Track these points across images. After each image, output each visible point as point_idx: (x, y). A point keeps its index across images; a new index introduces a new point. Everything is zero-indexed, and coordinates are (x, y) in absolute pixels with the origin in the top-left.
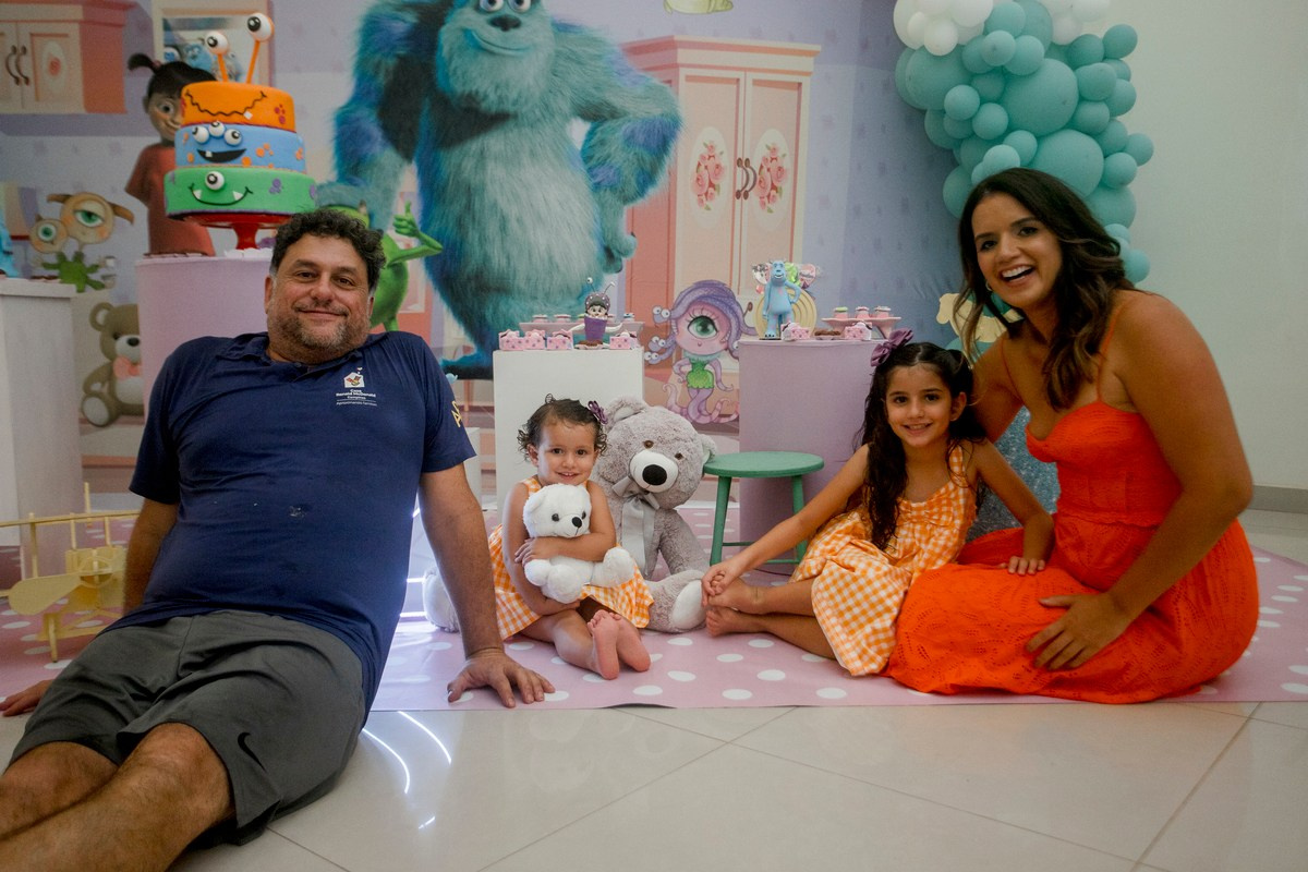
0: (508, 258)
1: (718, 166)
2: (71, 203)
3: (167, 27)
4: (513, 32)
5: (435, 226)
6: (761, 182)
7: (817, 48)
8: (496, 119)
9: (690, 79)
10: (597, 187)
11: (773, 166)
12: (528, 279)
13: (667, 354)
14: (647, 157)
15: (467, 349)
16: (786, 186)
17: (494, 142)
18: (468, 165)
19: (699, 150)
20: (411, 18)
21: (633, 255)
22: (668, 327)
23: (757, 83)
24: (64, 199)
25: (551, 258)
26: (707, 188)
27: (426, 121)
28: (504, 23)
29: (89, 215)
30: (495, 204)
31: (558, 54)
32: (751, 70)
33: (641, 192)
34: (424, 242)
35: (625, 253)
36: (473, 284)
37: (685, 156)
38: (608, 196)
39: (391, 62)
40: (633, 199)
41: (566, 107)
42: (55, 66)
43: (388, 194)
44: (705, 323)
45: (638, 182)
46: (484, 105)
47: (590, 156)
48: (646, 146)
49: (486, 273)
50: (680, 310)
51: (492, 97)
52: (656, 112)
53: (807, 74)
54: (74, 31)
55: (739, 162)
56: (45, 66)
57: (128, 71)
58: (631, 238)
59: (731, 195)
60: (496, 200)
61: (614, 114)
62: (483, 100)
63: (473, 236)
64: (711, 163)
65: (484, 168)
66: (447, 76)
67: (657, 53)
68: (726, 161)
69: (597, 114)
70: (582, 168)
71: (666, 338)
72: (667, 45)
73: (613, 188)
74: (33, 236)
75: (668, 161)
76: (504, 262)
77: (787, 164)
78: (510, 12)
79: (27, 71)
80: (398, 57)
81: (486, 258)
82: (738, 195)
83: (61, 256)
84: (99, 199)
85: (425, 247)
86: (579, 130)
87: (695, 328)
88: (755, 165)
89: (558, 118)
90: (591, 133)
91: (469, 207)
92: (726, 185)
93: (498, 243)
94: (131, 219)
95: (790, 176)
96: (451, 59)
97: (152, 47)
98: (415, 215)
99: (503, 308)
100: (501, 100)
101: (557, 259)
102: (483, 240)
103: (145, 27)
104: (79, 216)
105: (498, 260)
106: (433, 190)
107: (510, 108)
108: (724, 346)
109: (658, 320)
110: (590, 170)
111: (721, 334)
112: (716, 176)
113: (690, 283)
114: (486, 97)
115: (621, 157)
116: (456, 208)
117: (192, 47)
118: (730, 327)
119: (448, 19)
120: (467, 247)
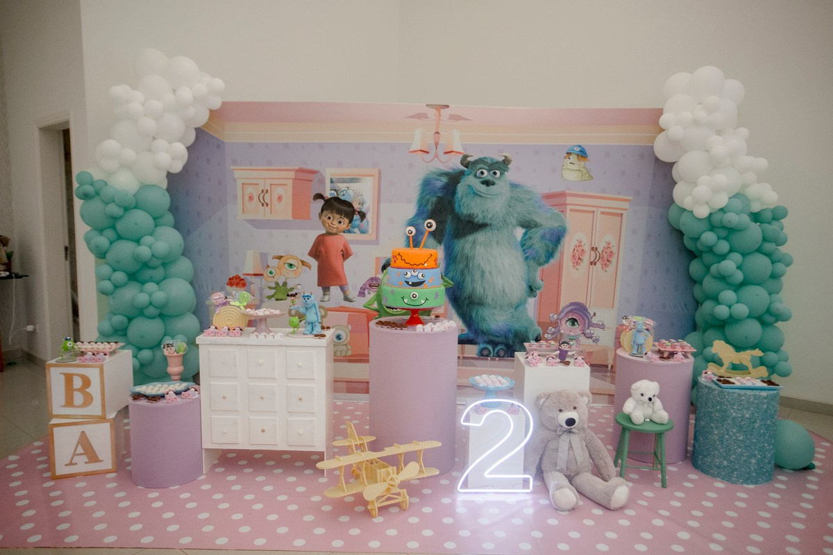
0: (484, 290)
1: (583, 250)
2: (283, 260)
3: (332, 182)
4: (491, 187)
5: (450, 275)
6: (603, 258)
7: (631, 198)
8: (482, 226)
9: (571, 210)
10: (527, 258)
11: (608, 251)
12: (493, 299)
13: (555, 335)
14: (551, 246)
15: (462, 330)
16: (614, 260)
17: (480, 236)
18: (468, 247)
19: (575, 243)
20: (445, 180)
21: (542, 290)
22: (556, 323)
23: (602, 213)
24: (280, 258)
25: (504, 291)
26: (577, 260)
27: (449, 226)
28: (487, 183)
29: (291, 265)
30: (479, 265)
31: (512, 198)
32: (600, 207)
33: (547, 261)
34: (445, 281)
35: (538, 289)
36: (467, 301)
37: (568, 245)
38: (532, 263)
39: (434, 199)
40: (543, 264)
41: (514, 222)
42: (280, 198)
44: (574, 321)
45: (546, 257)
46: (476, 220)
47: (524, 245)
48: (550, 240)
49: (473, 297)
50: (563, 315)
51: (480, 216)
52: (556, 225)
53: (626, 210)
54: (290, 183)
55: (593, 249)
56: (276, 198)
57: (313, 201)
58: (541, 282)
59: (588, 263)
60: (480, 264)
61: (536, 225)
62: (476, 217)
63: (468, 279)
64: (579, 249)
65: (475, 248)
66: (460, 206)
67: (557, 199)
68: (587, 248)
69: (528, 225)
70: (520, 249)
71: (555, 328)
72: (562, 195)
73: (534, 259)
74: (265, 275)
75: (560, 247)
76: (482, 292)
77: (615, 250)
78: (490, 178)
79: (267, 200)
80: (438, 197)
81: (474, 289)
82: (591, 263)
83: (277, 284)
84: (296, 258)
85: (446, 284)
86: (520, 232)
87: (569, 324)
88: (600, 250)
89: (510, 227)
90: (525, 234)
91: (467, 265)
92: (586, 259)
93: (480, 282)
94: (310, 268)
95: (616, 255)
96: (462, 198)
97: (325, 191)
99: (480, 312)
100: (484, 217)
101: (507, 290)
102: (473, 281)
103: (322, 182)
104: (286, 265)
105: (479, 290)
106: (451, 257)
107: (488, 221)
108: (581, 332)
109: (552, 319)
110: (524, 250)
111: (581, 326)
112: (582, 255)
113: (567, 303)
114: (477, 216)
115: (539, 246)
116: (461, 266)
117: (343, 191)
118: (585, 324)
119: (462, 180)
120: (465, 284)
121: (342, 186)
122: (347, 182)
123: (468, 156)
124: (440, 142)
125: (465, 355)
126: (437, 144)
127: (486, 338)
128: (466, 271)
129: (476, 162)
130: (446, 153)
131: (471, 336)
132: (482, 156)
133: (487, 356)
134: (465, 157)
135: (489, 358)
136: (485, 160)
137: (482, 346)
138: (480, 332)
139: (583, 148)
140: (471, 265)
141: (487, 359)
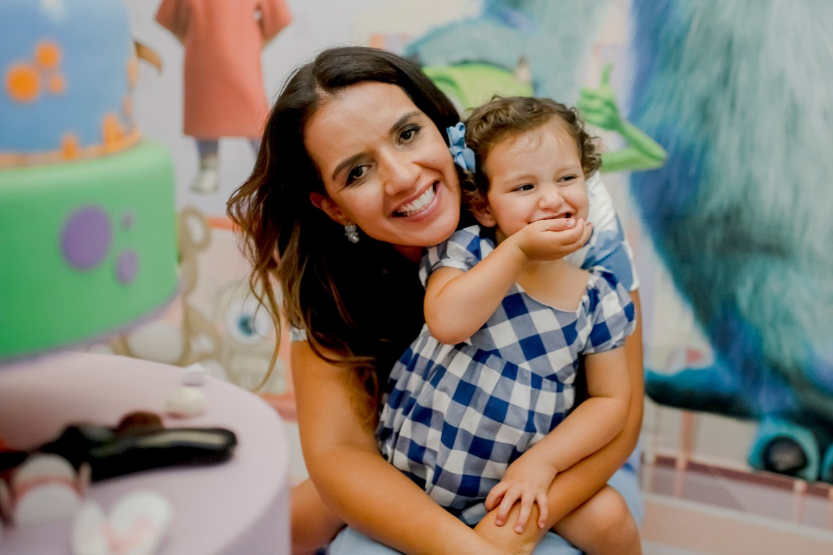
5: (654, 115)
15: (694, 354)
34: (631, 142)
36: (717, 234)
43: (570, 46)
63: (727, 140)
81: (749, 186)
85: (632, 153)
91: (725, 80)
98: (619, 89)
99: (773, 285)
102: (747, 148)
116: (700, 82)
120: (714, 160)
125: (699, 458)
127: (790, 400)
128: (720, 106)
131: (728, 381)
133: (794, 472)
135: (799, 485)
137: (773, 428)
138: (766, 371)
140: (742, 78)
141: (790, 488)
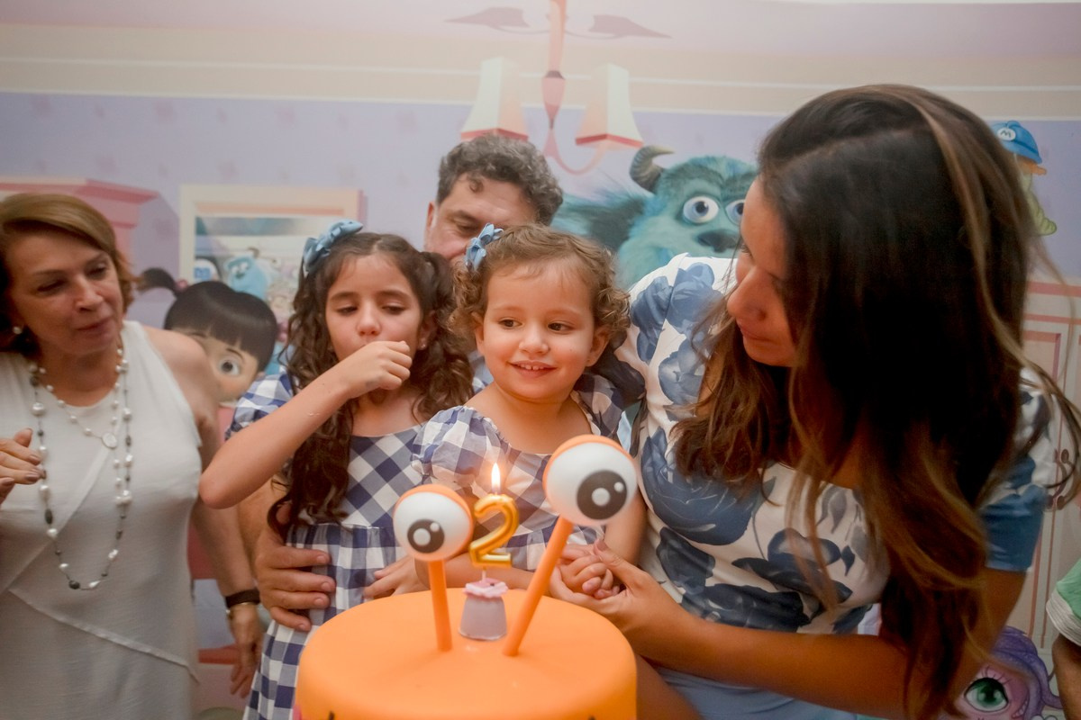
3: (201, 230)
28: (718, 242)
32: (1075, 321)
44: (993, 689)
78: (726, 225)
87: (974, 695)
97: (177, 263)
103: (168, 229)
111: (1014, 706)
117: (238, 262)
118: (1027, 698)
119: (634, 231)
121: (236, 246)
122: (251, 233)
123: (655, 154)
124: (564, 106)
126: (552, 112)
129: (681, 173)
130: (582, 141)
132: (699, 153)
134: (646, 155)
136: (712, 166)
139: (1026, 133)
